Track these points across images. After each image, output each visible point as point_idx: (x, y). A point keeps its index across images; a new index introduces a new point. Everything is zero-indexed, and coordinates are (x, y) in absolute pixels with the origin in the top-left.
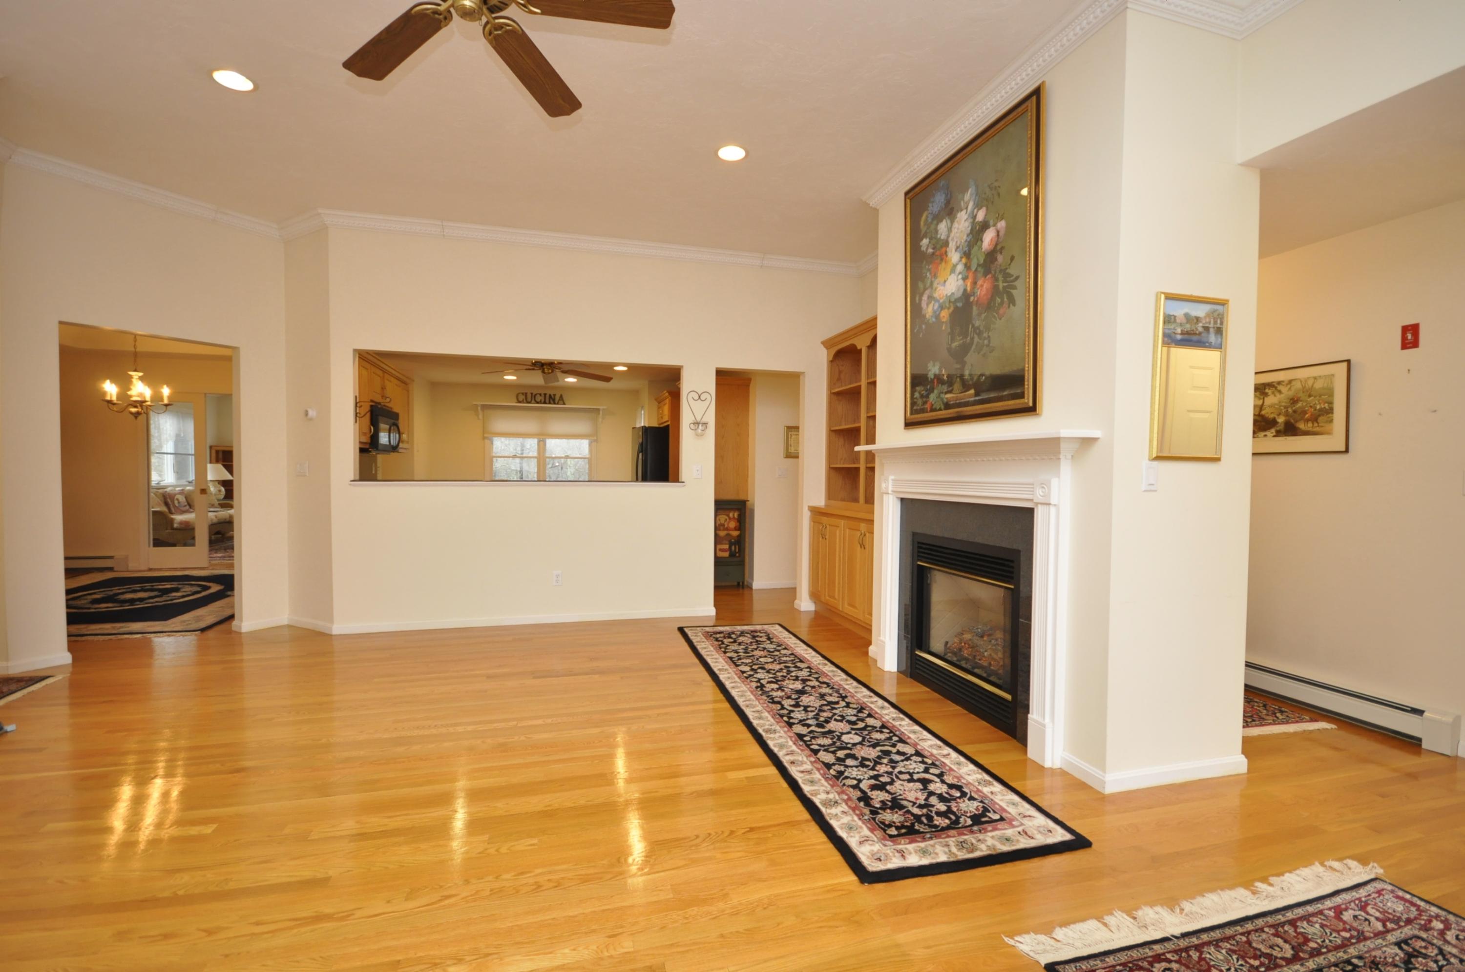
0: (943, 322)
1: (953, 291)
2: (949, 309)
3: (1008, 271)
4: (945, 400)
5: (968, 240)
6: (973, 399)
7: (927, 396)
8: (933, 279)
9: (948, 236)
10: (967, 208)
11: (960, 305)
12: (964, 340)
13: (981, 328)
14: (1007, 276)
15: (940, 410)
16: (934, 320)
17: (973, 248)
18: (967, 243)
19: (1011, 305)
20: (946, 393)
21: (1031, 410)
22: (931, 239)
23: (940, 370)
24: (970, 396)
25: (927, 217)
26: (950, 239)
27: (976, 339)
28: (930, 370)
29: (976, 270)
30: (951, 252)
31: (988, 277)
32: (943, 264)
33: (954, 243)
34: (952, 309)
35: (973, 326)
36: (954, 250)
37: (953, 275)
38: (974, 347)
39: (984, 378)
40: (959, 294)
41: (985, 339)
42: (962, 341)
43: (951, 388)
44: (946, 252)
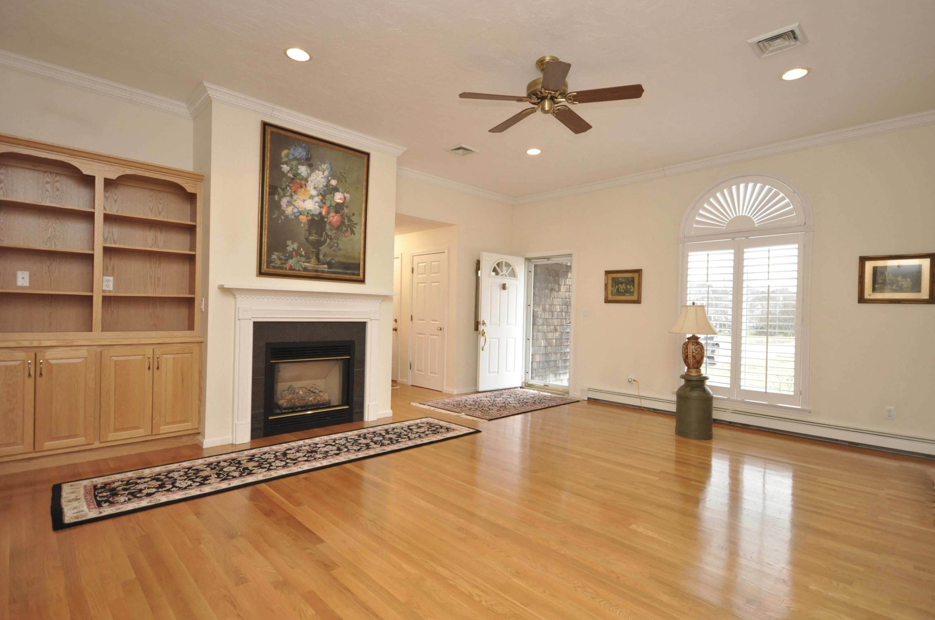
0: (302, 222)
1: (311, 209)
2: (307, 216)
3: (351, 218)
4: (304, 266)
5: (324, 189)
6: (327, 270)
7: (286, 260)
8: (293, 194)
9: (308, 177)
10: (324, 172)
11: (316, 218)
12: (319, 238)
13: (332, 237)
14: (350, 220)
15: (299, 270)
16: (293, 217)
17: (327, 194)
18: (322, 190)
19: (352, 234)
20: (304, 262)
21: (363, 281)
22: (291, 169)
23: (299, 248)
24: (325, 268)
25: (288, 154)
26: (309, 180)
27: (328, 241)
28: (288, 245)
29: (329, 207)
30: (310, 187)
31: (338, 214)
32: (303, 190)
33: (313, 184)
34: (310, 218)
35: (326, 233)
36: (312, 188)
37: (311, 200)
38: (327, 244)
39: (334, 261)
40: (317, 212)
41: (335, 243)
42: (317, 238)
43: (308, 261)
44: (305, 185)
